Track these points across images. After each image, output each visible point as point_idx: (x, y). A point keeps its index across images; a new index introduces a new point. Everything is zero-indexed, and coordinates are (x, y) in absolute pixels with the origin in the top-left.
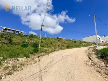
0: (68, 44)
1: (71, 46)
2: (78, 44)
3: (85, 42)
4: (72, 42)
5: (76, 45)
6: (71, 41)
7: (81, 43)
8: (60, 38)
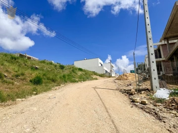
0: (43, 70)
1: (48, 79)
2: (69, 73)
3: (80, 70)
4: (53, 66)
5: (64, 76)
6: (51, 64)
7: (73, 71)
8: (27, 55)
